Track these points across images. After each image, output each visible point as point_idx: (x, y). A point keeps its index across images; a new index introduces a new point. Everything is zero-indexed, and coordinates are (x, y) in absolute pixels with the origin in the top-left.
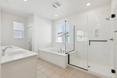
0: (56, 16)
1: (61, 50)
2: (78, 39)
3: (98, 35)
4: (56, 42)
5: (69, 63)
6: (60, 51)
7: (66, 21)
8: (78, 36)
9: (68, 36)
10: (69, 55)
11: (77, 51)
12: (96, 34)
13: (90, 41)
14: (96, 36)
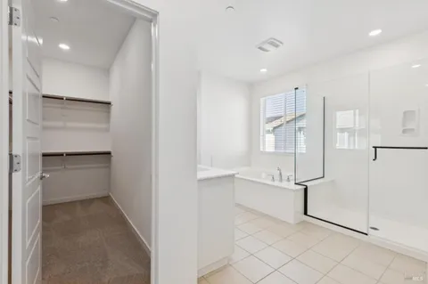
0: (264, 70)
1: (281, 174)
2: (342, 142)
3: (413, 130)
4: (261, 150)
5: (306, 213)
6: (277, 177)
7: (296, 89)
8: (342, 130)
9: (300, 129)
10: (306, 190)
11: (333, 181)
12: (404, 126)
13: (375, 148)
14: (404, 131)
